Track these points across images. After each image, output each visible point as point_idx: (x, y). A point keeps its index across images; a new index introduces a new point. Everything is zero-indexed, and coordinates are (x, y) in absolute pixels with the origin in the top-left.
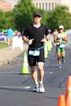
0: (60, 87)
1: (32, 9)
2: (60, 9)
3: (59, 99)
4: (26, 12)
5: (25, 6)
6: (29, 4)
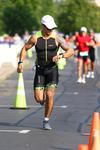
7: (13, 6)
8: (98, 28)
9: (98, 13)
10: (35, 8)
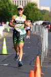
0: (30, 64)
1: (10, 5)
2: (30, 5)
3: (30, 73)
4: (5, 7)
5: (4, 3)
6: (7, 1)
7: (1, 9)
8: (39, 19)
9: (39, 12)
10: (11, 10)
